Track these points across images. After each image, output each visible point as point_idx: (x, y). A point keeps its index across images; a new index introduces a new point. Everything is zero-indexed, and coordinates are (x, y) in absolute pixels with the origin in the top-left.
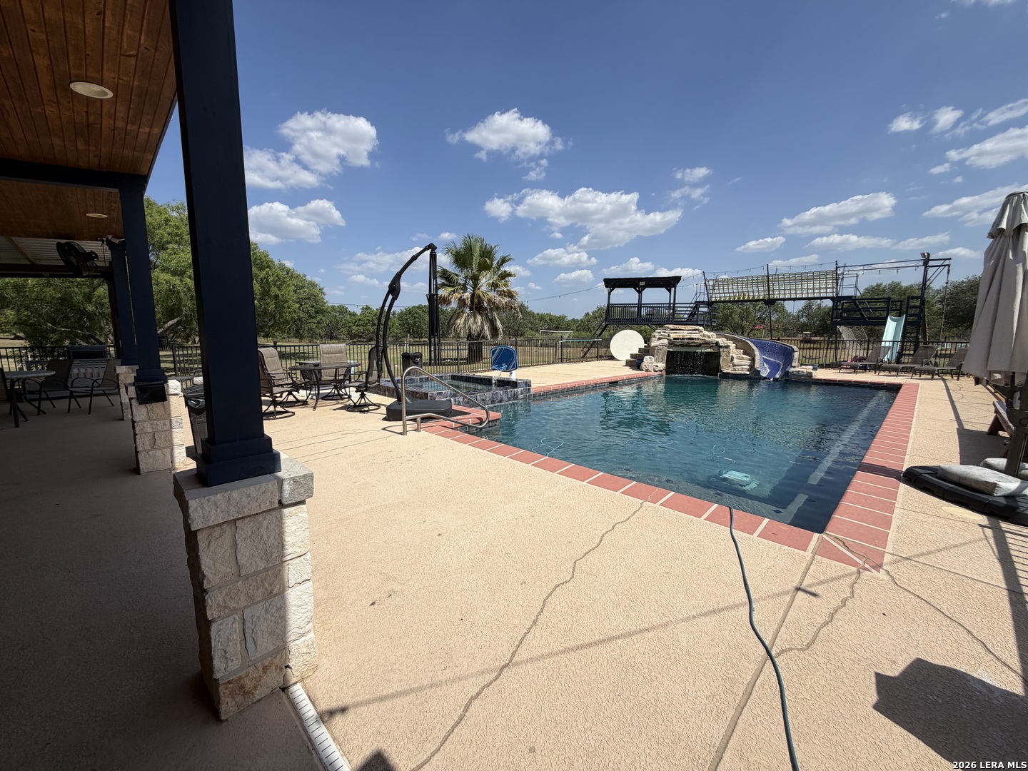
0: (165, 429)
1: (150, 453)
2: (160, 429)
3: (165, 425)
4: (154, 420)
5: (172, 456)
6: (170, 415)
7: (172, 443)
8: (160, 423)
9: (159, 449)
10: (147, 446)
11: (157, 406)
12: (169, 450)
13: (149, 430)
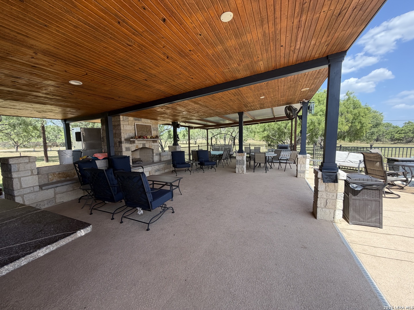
0: (333, 198)
1: (323, 209)
2: (330, 198)
3: (333, 196)
4: (328, 192)
5: (334, 214)
6: (337, 191)
7: (335, 207)
8: (331, 195)
9: (328, 208)
10: (322, 206)
11: (332, 185)
12: (333, 211)
13: (325, 197)
